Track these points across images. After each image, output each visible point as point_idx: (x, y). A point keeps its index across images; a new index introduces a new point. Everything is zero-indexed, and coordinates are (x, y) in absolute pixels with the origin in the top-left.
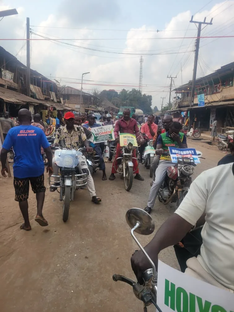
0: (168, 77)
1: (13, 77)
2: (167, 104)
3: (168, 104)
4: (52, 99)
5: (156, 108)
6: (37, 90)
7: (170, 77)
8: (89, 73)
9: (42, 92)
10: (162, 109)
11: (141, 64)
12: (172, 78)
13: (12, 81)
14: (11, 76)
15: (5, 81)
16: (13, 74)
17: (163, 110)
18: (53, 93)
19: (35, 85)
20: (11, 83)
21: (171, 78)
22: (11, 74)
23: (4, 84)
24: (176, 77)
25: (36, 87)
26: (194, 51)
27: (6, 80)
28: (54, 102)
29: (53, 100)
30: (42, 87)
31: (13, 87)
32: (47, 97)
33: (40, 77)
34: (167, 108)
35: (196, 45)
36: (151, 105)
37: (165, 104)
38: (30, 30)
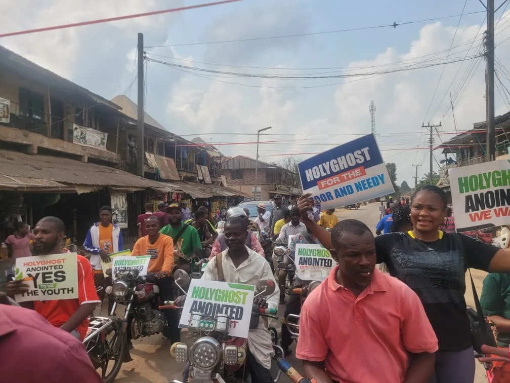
0: (423, 127)
1: (105, 141)
2: (425, 176)
3: (427, 176)
4: (201, 178)
5: (404, 184)
6: (164, 163)
7: (427, 125)
8: (270, 128)
9: (178, 166)
10: (417, 185)
11: (372, 114)
12: (431, 127)
13: (103, 148)
14: (100, 139)
15: (84, 148)
16: (106, 134)
17: (418, 187)
18: (204, 168)
19: (161, 153)
20: (100, 152)
21: (429, 128)
22: (102, 136)
23: (79, 153)
24: (440, 126)
25: (164, 158)
26: (483, 55)
27: (87, 145)
28: (205, 184)
29: (202, 181)
30: (178, 157)
31: (107, 160)
32: (189, 175)
33: (172, 140)
34: (427, 183)
35: (486, 44)
36: (395, 180)
37: (422, 177)
38: (144, 55)
